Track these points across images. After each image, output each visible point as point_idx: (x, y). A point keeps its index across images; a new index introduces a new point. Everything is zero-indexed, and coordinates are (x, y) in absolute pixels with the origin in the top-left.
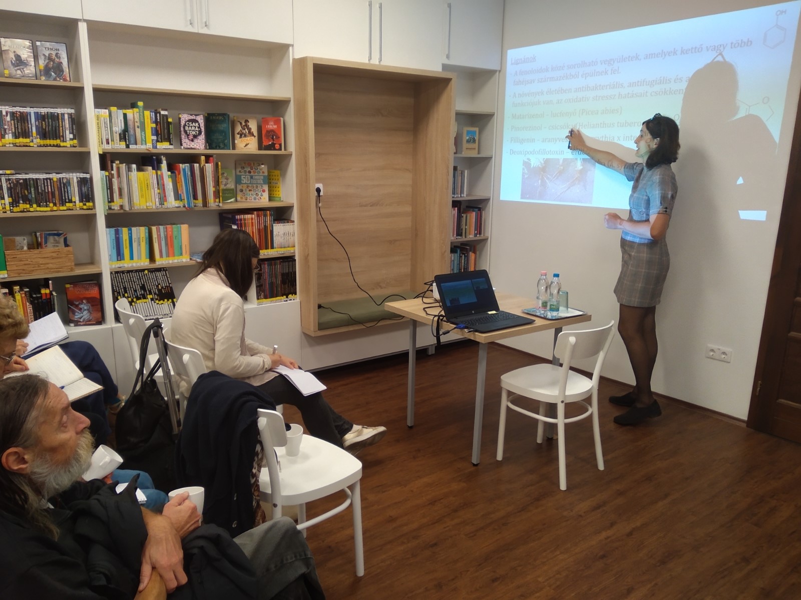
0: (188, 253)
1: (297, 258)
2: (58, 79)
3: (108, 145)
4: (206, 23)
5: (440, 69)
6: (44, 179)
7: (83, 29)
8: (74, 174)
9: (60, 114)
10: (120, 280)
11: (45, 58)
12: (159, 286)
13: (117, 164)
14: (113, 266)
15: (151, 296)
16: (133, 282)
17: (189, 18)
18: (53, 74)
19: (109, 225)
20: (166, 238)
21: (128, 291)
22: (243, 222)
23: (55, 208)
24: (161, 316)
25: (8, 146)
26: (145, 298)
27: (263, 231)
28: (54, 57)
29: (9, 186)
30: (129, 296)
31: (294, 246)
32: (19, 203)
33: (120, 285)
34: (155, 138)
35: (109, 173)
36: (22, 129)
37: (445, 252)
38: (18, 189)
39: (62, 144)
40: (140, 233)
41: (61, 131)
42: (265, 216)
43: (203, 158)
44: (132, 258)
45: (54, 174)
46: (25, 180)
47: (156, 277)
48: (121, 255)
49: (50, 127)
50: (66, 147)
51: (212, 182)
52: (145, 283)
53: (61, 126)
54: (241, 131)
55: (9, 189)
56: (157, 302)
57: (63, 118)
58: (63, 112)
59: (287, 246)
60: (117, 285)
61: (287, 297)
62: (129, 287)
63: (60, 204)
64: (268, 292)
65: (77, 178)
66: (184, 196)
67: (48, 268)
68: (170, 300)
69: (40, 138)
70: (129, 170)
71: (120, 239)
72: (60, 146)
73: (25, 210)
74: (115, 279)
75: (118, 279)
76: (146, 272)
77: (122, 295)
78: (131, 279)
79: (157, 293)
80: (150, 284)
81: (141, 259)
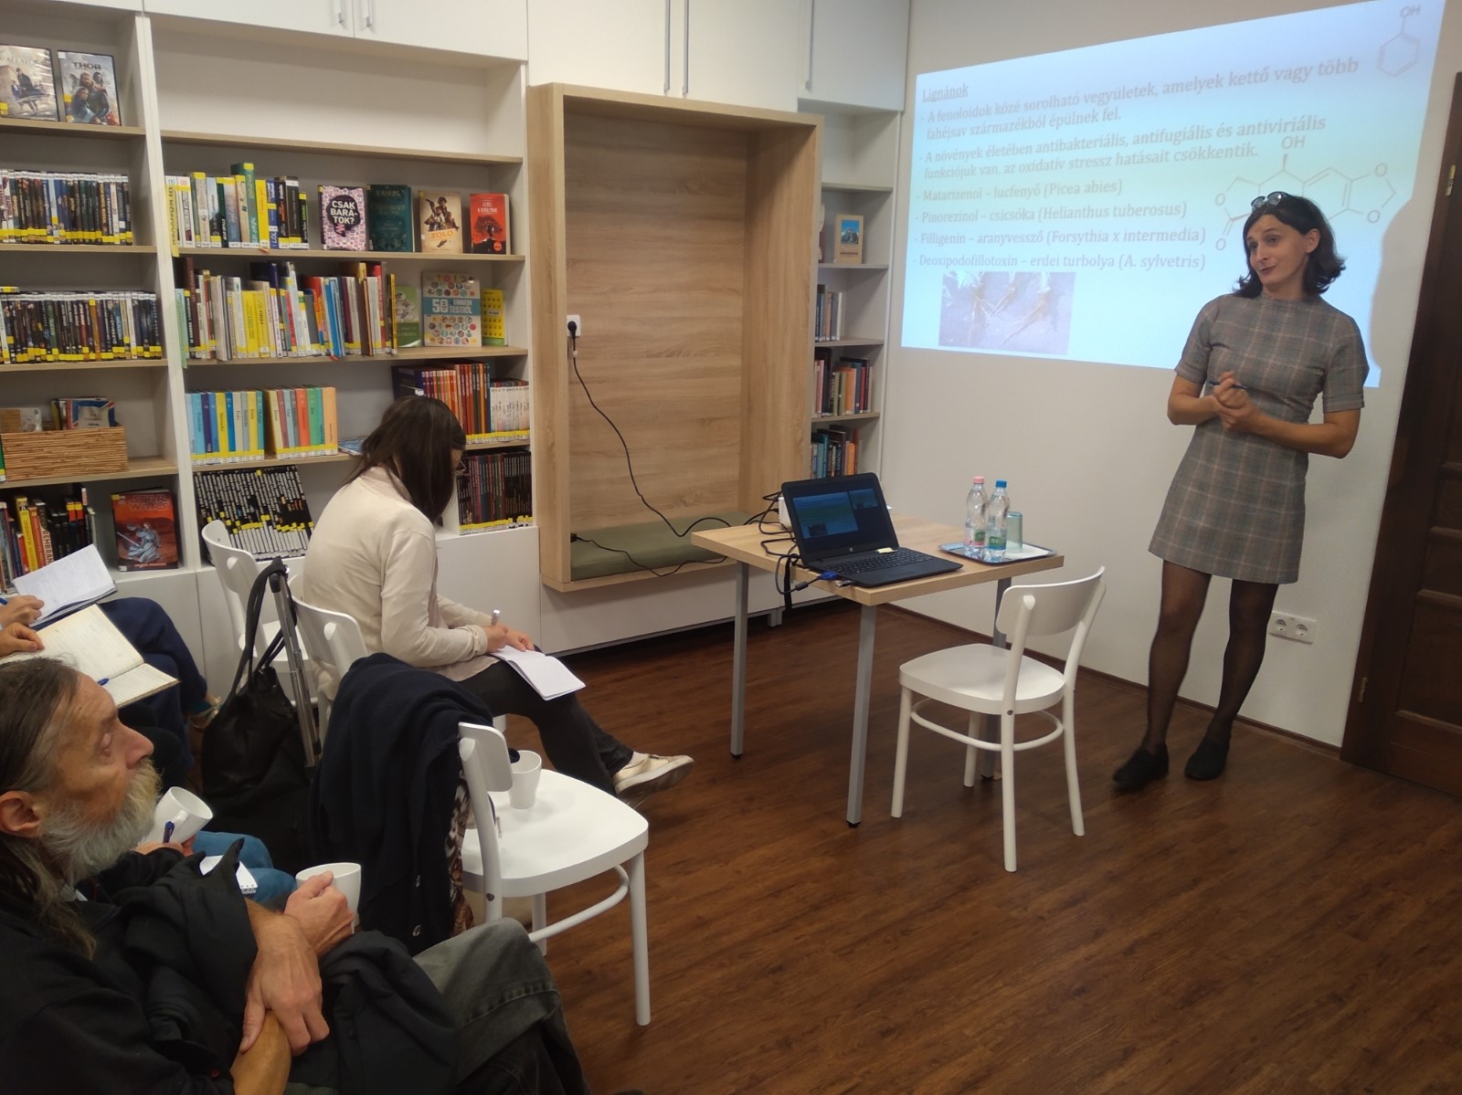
0: (335, 439)
1: (532, 449)
2: (99, 121)
3: (189, 242)
4: (368, 19)
5: (793, 108)
6: (72, 302)
7: (143, 29)
8: (128, 294)
9: (102, 186)
10: (211, 487)
11: (75, 82)
12: (283, 498)
13: (206, 277)
14: (199, 462)
15: (268, 518)
16: (234, 492)
17: (338, 11)
18: (89, 111)
19: (190, 387)
20: (295, 411)
21: (226, 508)
22: (435, 383)
23: (92, 356)
24: (286, 554)
25: (7, 241)
26: (256, 519)
27: (472, 399)
28: (91, 79)
29: (8, 315)
30: (228, 517)
31: (529, 429)
32: (27, 346)
33: (211, 496)
34: (275, 229)
35: (191, 293)
36: (32, 211)
37: (802, 440)
38: (26, 321)
39: (106, 239)
40: (247, 402)
41: (104, 215)
42: (476, 372)
43: (362, 266)
44: (232, 448)
45: (92, 294)
46: (38, 304)
47: (277, 482)
48: (214, 442)
49: (84, 208)
50: (113, 244)
51: (378, 311)
52: (257, 494)
53: (103, 205)
54: (432, 217)
55: (9, 321)
56: (279, 527)
57: (107, 190)
58: (107, 181)
59: (514, 428)
60: (205, 497)
61: (515, 521)
62: (228, 500)
63: (101, 348)
64: (479, 512)
65: (133, 301)
66: (329, 335)
67: (79, 465)
68: (302, 525)
69: (65, 229)
70: (228, 287)
71: (212, 413)
72: (102, 243)
73: (38, 359)
74: (202, 485)
75: (207, 486)
76: (259, 472)
77: (213, 514)
78: (230, 486)
79: (278, 511)
80: (265, 494)
81: (249, 450)
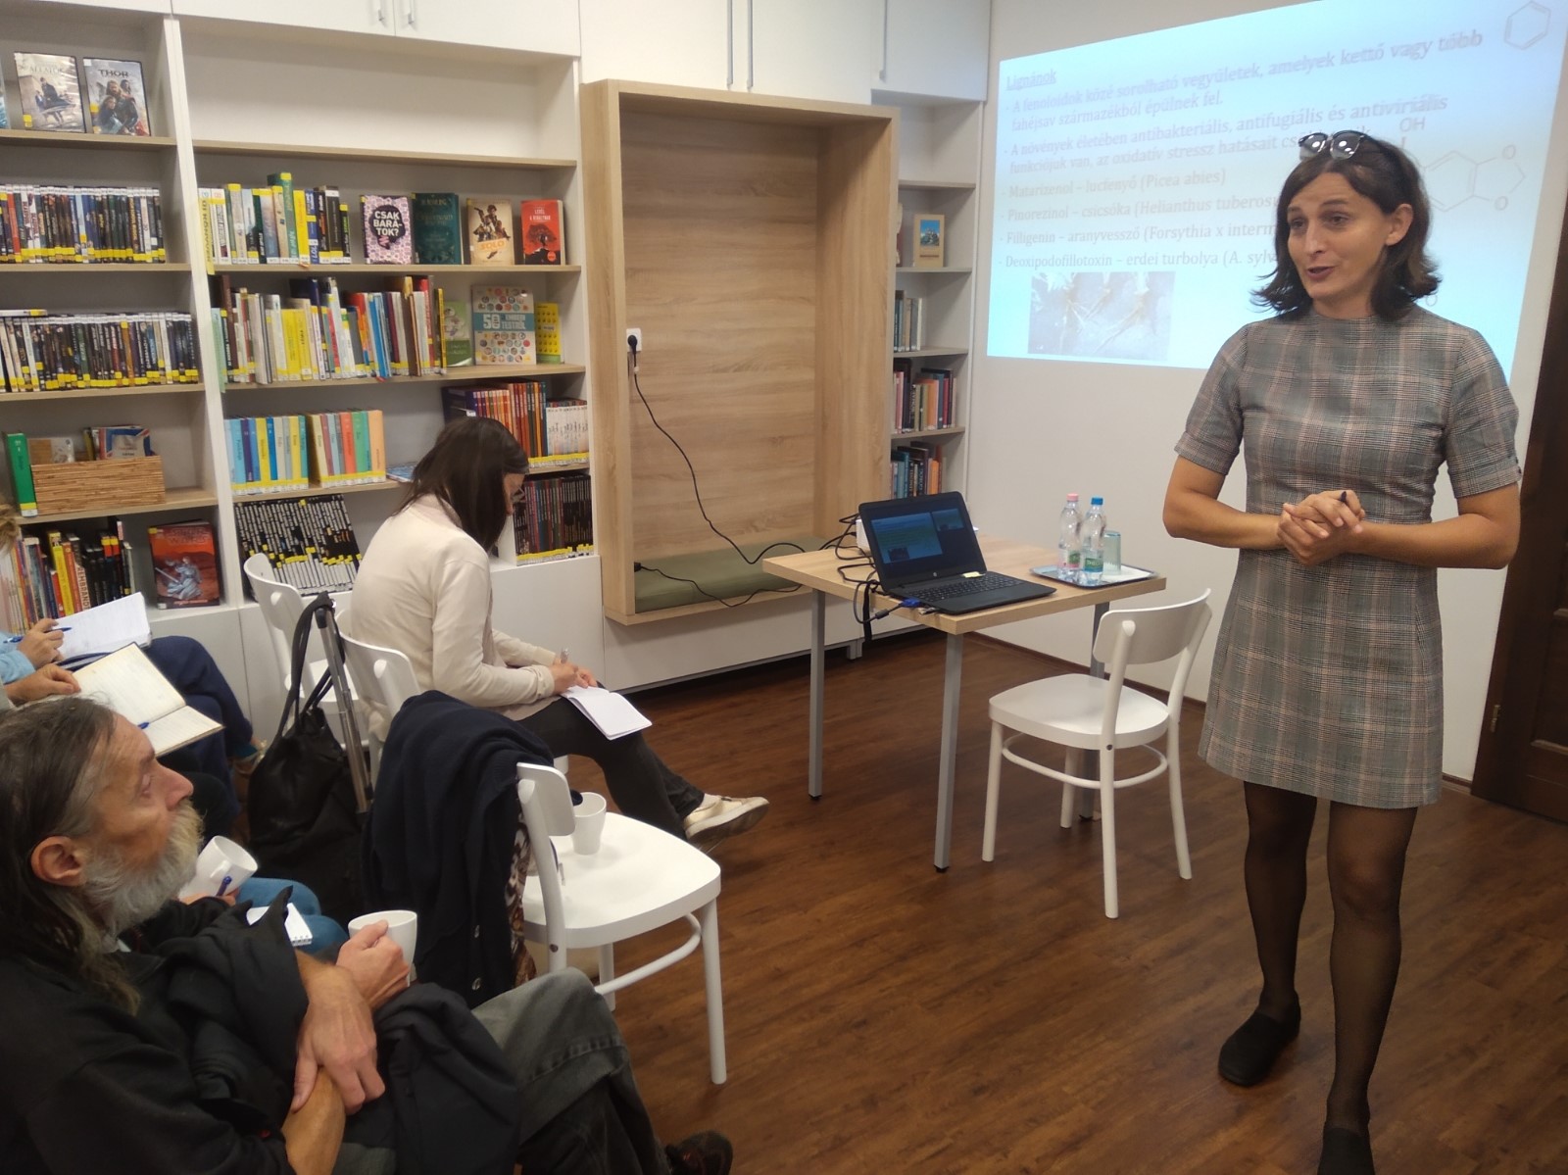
0: (383, 466)
1: (592, 473)
2: (127, 131)
3: (225, 258)
4: (410, 16)
5: (866, 100)
6: (103, 325)
7: (172, 32)
8: (162, 315)
9: (132, 200)
10: (253, 519)
11: (101, 91)
12: (328, 529)
13: (243, 295)
14: (240, 493)
15: (313, 550)
16: (278, 523)
17: (377, 7)
18: (117, 121)
19: (229, 414)
20: (340, 436)
21: (268, 540)
22: (488, 404)
23: (126, 381)
24: (333, 588)
25: (34, 261)
26: (300, 552)
27: (527, 420)
28: (118, 88)
29: (37, 339)
30: (271, 550)
31: (587, 451)
32: (57, 372)
33: (253, 527)
34: (315, 242)
35: (228, 313)
36: (59, 227)
37: (880, 459)
38: (55, 346)
39: (137, 257)
40: (289, 427)
41: (135, 232)
42: (530, 391)
43: (408, 281)
44: (274, 476)
45: (124, 316)
46: (68, 327)
47: (322, 512)
48: (254, 470)
49: (114, 225)
50: (145, 262)
51: (426, 328)
52: (301, 525)
53: (134, 221)
54: (481, 227)
55: (38, 345)
56: (325, 560)
57: (137, 206)
58: (137, 195)
59: (573, 450)
60: (246, 530)
61: (575, 550)
62: (271, 532)
63: (135, 373)
64: (537, 541)
65: (167, 322)
66: (374, 355)
67: (114, 497)
68: (350, 557)
69: (95, 247)
70: (267, 305)
71: (252, 441)
72: (133, 262)
73: (69, 386)
74: (243, 516)
75: (248, 517)
76: (303, 502)
77: (256, 547)
78: (274, 517)
79: (324, 543)
80: (310, 525)
81: (291, 478)
